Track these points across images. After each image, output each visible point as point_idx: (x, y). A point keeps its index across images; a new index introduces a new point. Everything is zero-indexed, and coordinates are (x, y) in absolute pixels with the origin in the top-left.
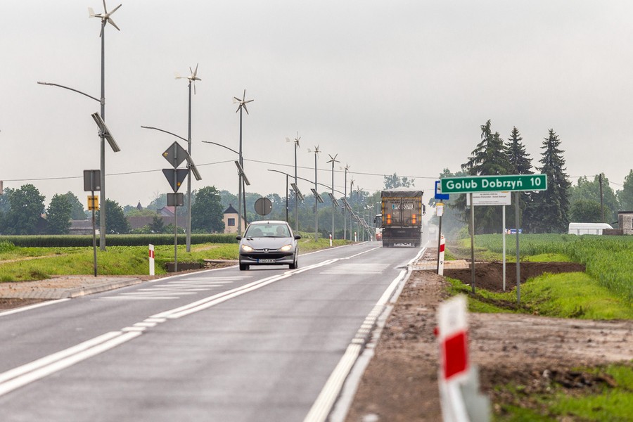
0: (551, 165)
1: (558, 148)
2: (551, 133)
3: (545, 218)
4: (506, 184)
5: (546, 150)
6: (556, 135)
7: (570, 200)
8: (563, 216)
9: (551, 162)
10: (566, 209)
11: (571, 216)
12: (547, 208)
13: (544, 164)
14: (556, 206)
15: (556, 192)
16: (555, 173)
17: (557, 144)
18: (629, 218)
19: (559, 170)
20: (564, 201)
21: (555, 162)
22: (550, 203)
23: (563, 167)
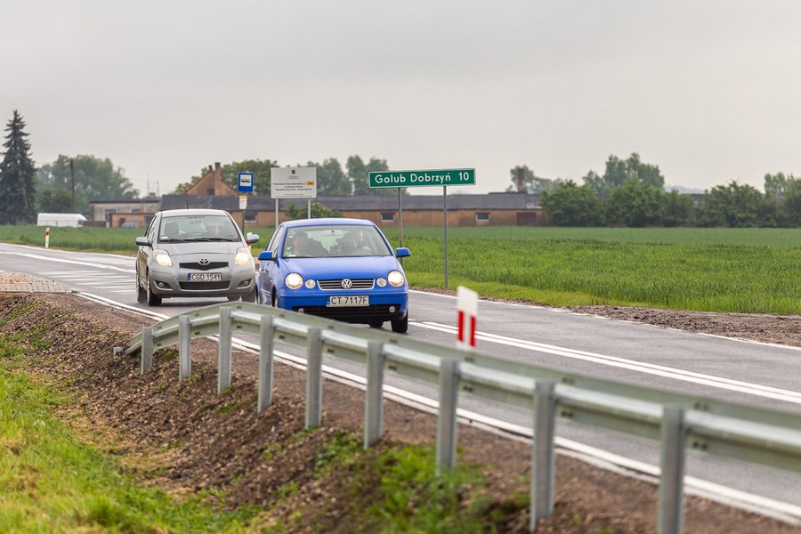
0: (16, 149)
1: (24, 130)
2: (16, 113)
3: (10, 208)
4: (435, 178)
5: (10, 132)
6: (21, 116)
7: (37, 188)
8: (29, 206)
9: (15, 146)
10: (33, 200)
11: (37, 206)
12: (10, 197)
13: (8, 149)
14: (21, 195)
15: (22, 180)
16: (20, 159)
17: (22, 126)
18: (101, 209)
19: (24, 155)
20: (30, 189)
21: (20, 147)
22: (15, 192)
23: (28, 152)
